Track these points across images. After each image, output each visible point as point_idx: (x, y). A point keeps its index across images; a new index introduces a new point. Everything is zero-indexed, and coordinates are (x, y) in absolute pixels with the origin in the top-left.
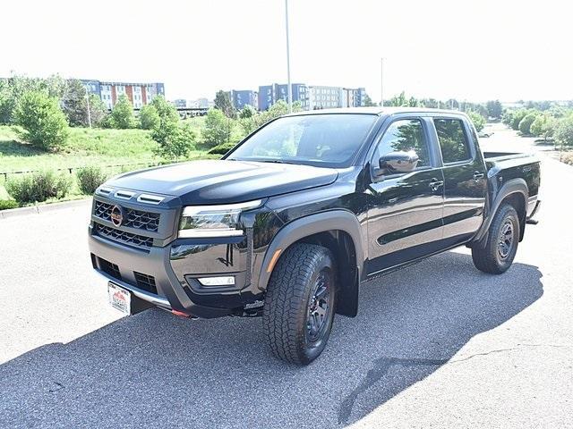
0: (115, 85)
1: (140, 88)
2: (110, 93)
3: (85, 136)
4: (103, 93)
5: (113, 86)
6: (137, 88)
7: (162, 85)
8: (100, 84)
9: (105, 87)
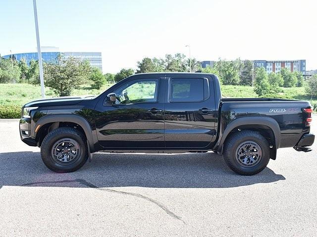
0: (275, 62)
1: (290, 63)
2: (272, 67)
3: (234, 90)
4: (267, 67)
5: (274, 63)
6: (288, 63)
7: (304, 61)
8: (267, 62)
9: (269, 64)
